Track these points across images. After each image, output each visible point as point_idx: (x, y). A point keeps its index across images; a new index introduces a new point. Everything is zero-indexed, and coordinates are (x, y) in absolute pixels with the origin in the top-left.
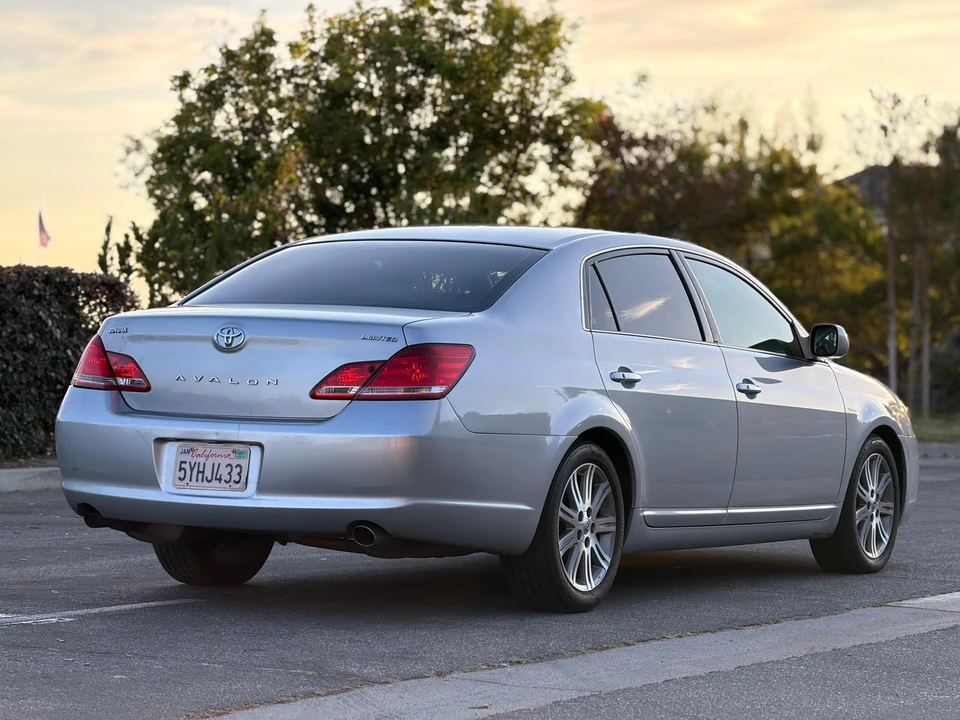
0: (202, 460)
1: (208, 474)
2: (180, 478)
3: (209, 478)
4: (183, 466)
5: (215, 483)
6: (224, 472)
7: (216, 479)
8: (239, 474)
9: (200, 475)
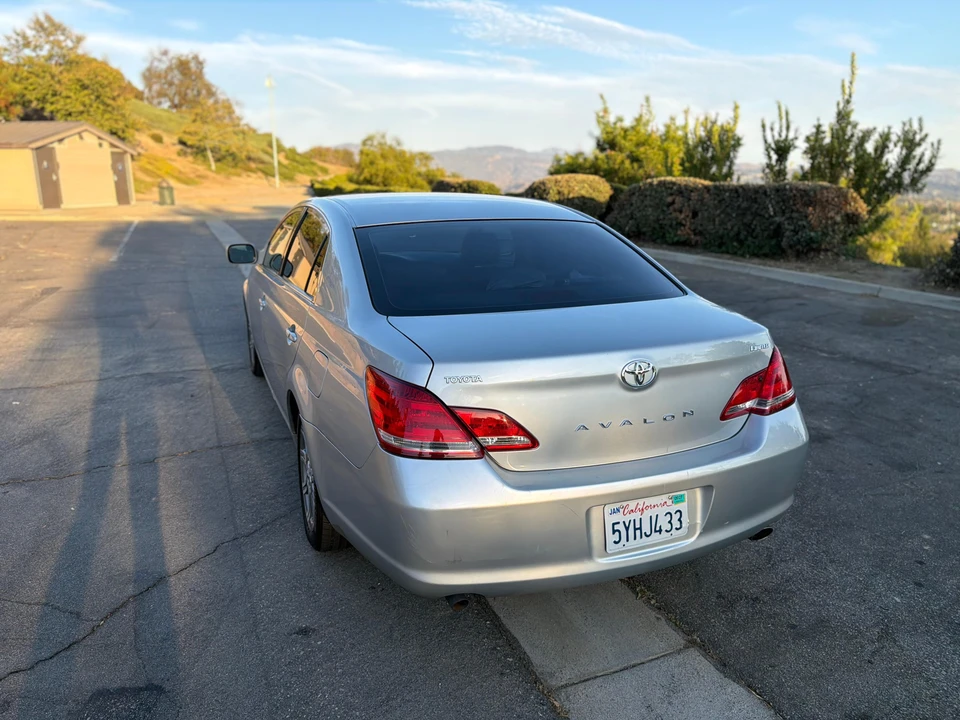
0: (636, 516)
1: (646, 529)
2: (615, 542)
3: (648, 533)
4: (616, 527)
5: (655, 536)
6: (663, 523)
7: (656, 531)
8: (680, 520)
9: (638, 532)
